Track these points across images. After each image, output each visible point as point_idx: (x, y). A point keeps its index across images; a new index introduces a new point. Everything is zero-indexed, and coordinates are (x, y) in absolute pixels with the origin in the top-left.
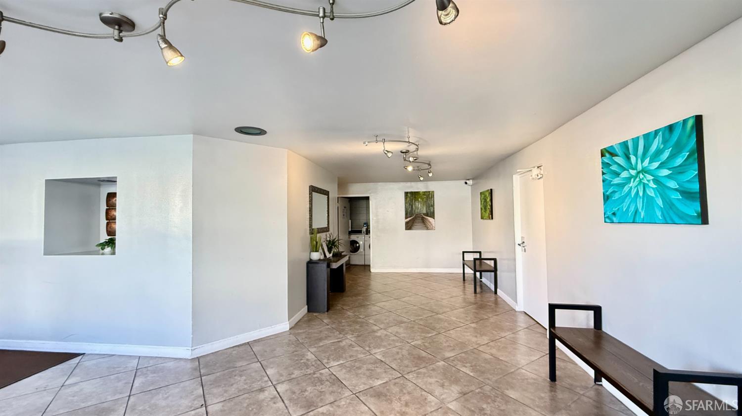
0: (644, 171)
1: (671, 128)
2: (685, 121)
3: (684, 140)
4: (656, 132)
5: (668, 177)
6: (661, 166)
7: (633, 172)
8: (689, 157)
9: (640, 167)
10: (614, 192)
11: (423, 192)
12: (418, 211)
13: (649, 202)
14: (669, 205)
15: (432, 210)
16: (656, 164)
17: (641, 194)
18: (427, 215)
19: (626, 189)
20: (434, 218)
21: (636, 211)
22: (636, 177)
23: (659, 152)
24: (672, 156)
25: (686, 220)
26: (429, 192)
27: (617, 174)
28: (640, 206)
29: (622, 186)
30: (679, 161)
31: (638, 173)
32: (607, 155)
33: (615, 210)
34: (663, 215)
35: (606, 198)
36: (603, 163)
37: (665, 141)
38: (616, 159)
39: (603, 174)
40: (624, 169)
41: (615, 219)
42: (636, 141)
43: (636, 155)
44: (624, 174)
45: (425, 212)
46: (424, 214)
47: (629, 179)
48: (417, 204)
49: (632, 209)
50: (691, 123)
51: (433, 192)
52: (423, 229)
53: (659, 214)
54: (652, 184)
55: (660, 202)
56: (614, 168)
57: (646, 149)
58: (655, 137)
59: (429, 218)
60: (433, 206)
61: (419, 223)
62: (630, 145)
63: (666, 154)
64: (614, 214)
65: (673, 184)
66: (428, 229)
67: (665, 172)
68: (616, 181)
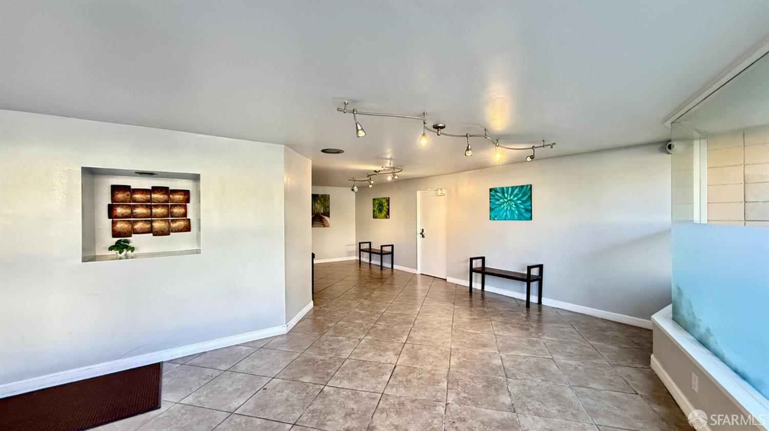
0: (511, 200)
1: (522, 187)
2: (527, 186)
3: (527, 191)
4: (517, 187)
5: (520, 204)
6: (518, 199)
7: (506, 200)
8: (528, 198)
9: (509, 198)
10: (496, 207)
11: (321, 195)
12: (318, 211)
13: (512, 212)
14: (520, 213)
15: (328, 211)
16: (516, 199)
17: (509, 209)
18: (324, 214)
19: (502, 206)
20: (329, 217)
21: (507, 215)
22: (507, 202)
23: (517, 195)
24: (523, 196)
25: (527, 219)
26: (326, 195)
27: (498, 200)
28: (508, 213)
29: (500, 205)
30: (524, 199)
31: (508, 201)
32: (493, 191)
33: (496, 214)
34: (518, 217)
35: (491, 209)
36: (490, 194)
37: (520, 191)
38: (498, 194)
39: (490, 199)
40: (502, 198)
41: (496, 219)
42: (508, 188)
43: (507, 194)
44: (502, 201)
45: (322, 212)
46: (322, 214)
47: (503, 203)
48: (316, 205)
49: (505, 214)
50: (529, 187)
51: (329, 195)
52: (321, 227)
53: (516, 216)
54: (514, 206)
55: (517, 212)
56: (496, 197)
57: (512, 192)
58: (516, 189)
59: (326, 217)
60: (329, 207)
61: (317, 221)
62: (505, 189)
63: (520, 195)
64: (496, 216)
65: (522, 206)
66: (324, 226)
67: (519, 202)
68: (498, 203)
